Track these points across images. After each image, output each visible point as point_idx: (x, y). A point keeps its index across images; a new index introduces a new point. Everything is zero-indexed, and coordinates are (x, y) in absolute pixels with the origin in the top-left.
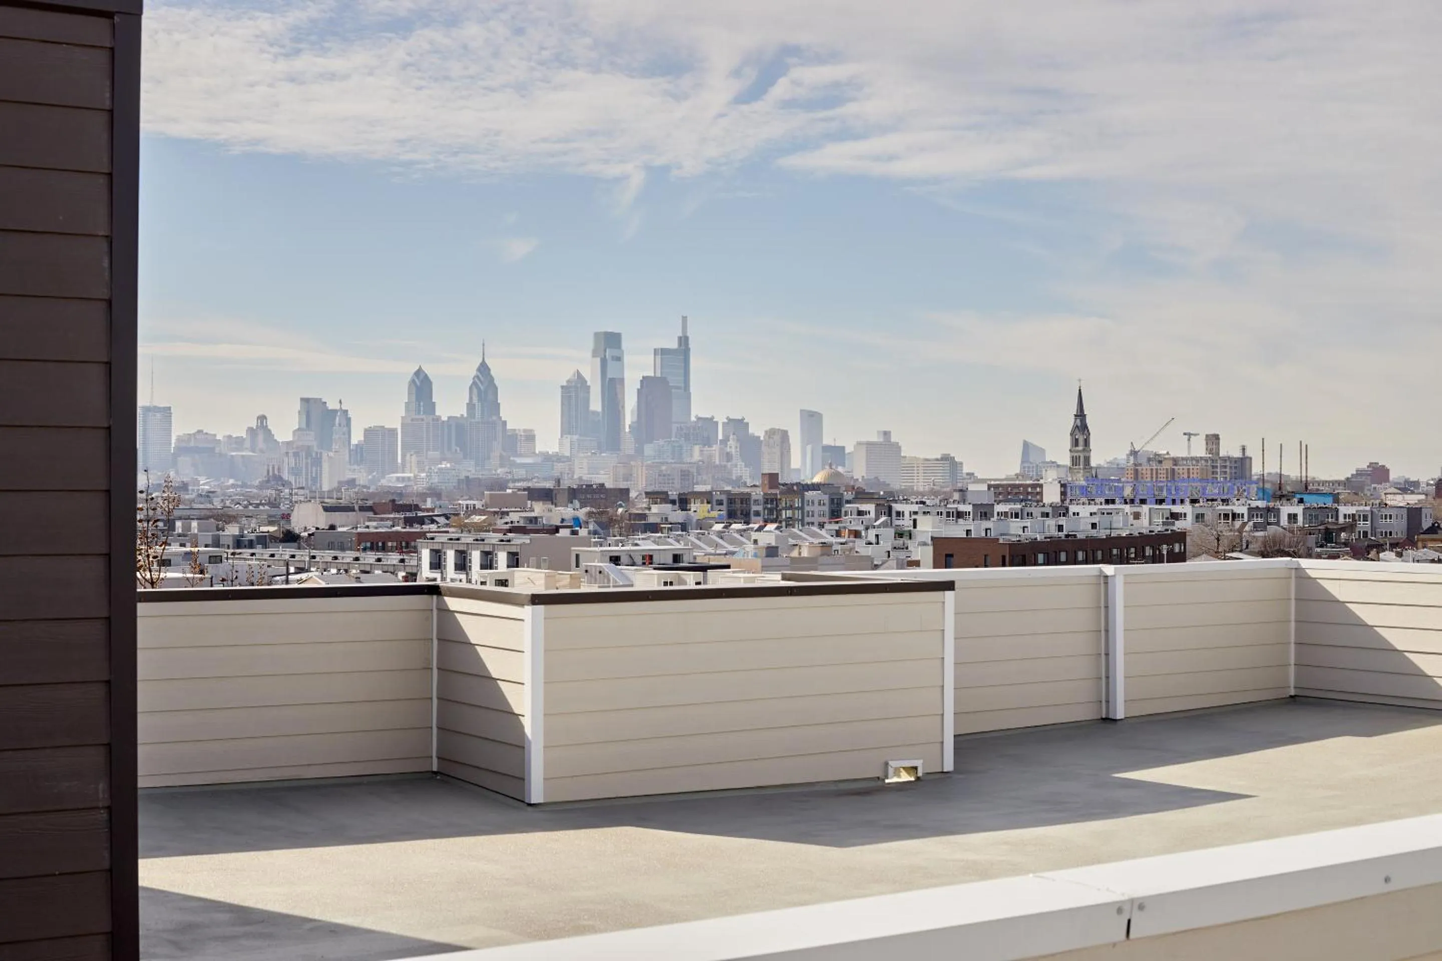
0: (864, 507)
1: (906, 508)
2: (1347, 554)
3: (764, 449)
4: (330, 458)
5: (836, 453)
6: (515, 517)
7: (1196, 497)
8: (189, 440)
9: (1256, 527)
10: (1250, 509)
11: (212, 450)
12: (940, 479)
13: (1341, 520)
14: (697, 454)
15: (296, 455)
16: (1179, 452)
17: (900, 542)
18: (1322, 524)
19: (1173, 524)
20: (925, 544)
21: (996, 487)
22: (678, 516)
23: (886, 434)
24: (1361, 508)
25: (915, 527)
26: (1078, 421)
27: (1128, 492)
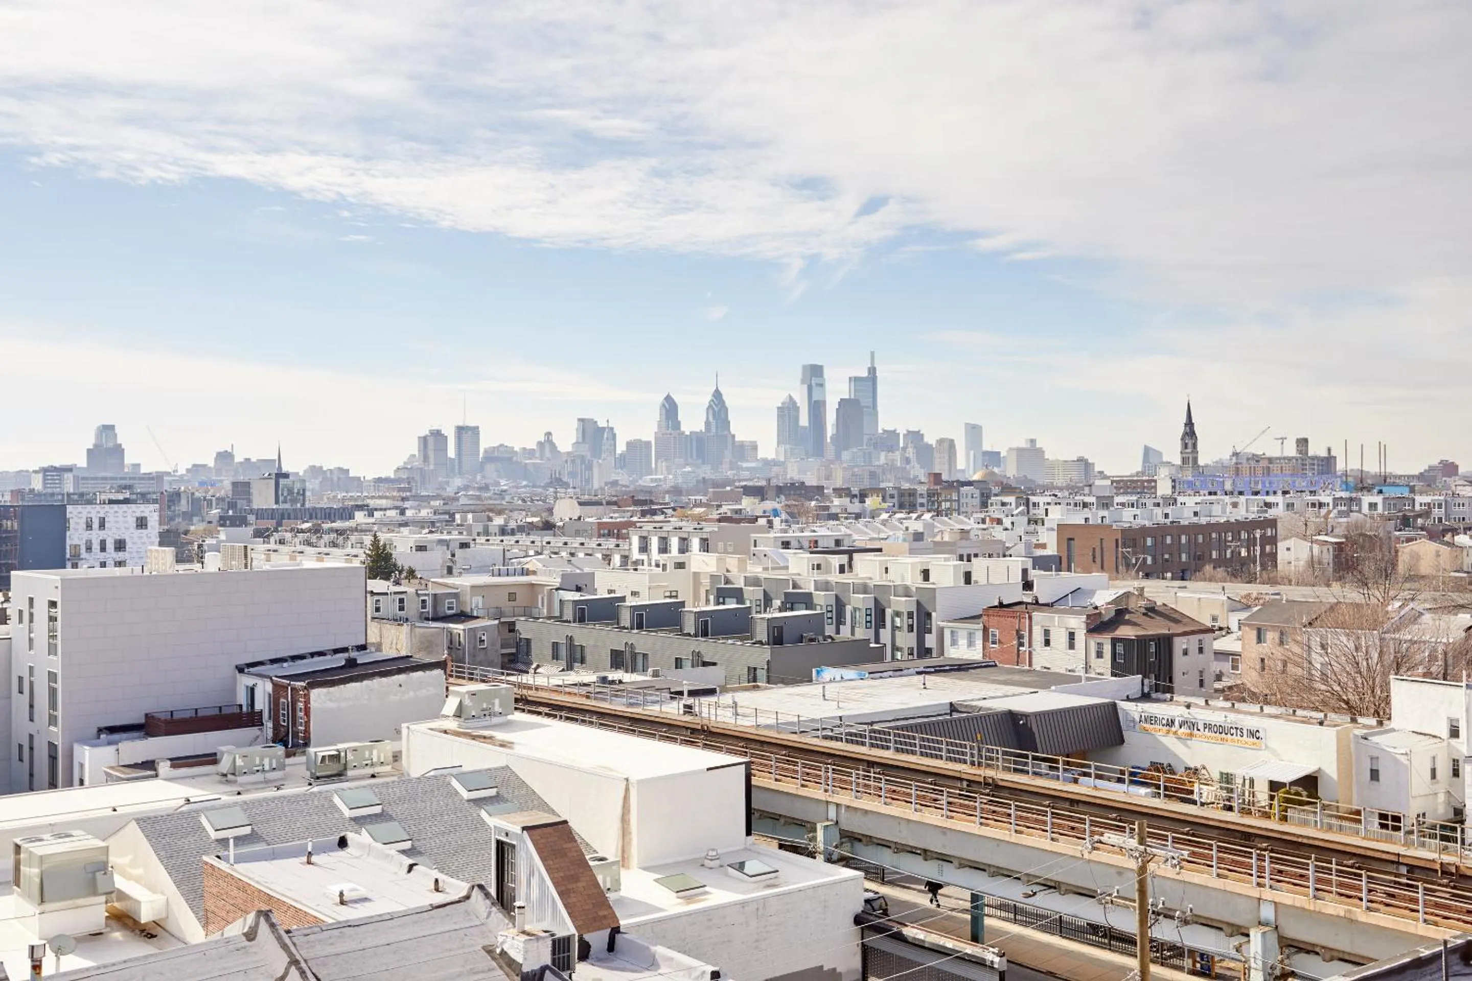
0: (1006, 499)
1: (1040, 500)
2: (1424, 536)
3: (936, 455)
4: (600, 465)
5: (993, 457)
6: (726, 509)
7: (1287, 489)
8: (493, 451)
9: (1341, 514)
10: (1335, 499)
11: (510, 459)
12: (1076, 476)
13: (1417, 507)
14: (883, 458)
15: (573, 461)
16: (1274, 451)
17: (1032, 527)
18: (1399, 512)
19: (1266, 512)
20: (1053, 529)
21: (1118, 482)
22: (856, 507)
23: (1033, 441)
24: (1436, 497)
25: (1047, 515)
26: (1188, 428)
27: (1228, 486)
